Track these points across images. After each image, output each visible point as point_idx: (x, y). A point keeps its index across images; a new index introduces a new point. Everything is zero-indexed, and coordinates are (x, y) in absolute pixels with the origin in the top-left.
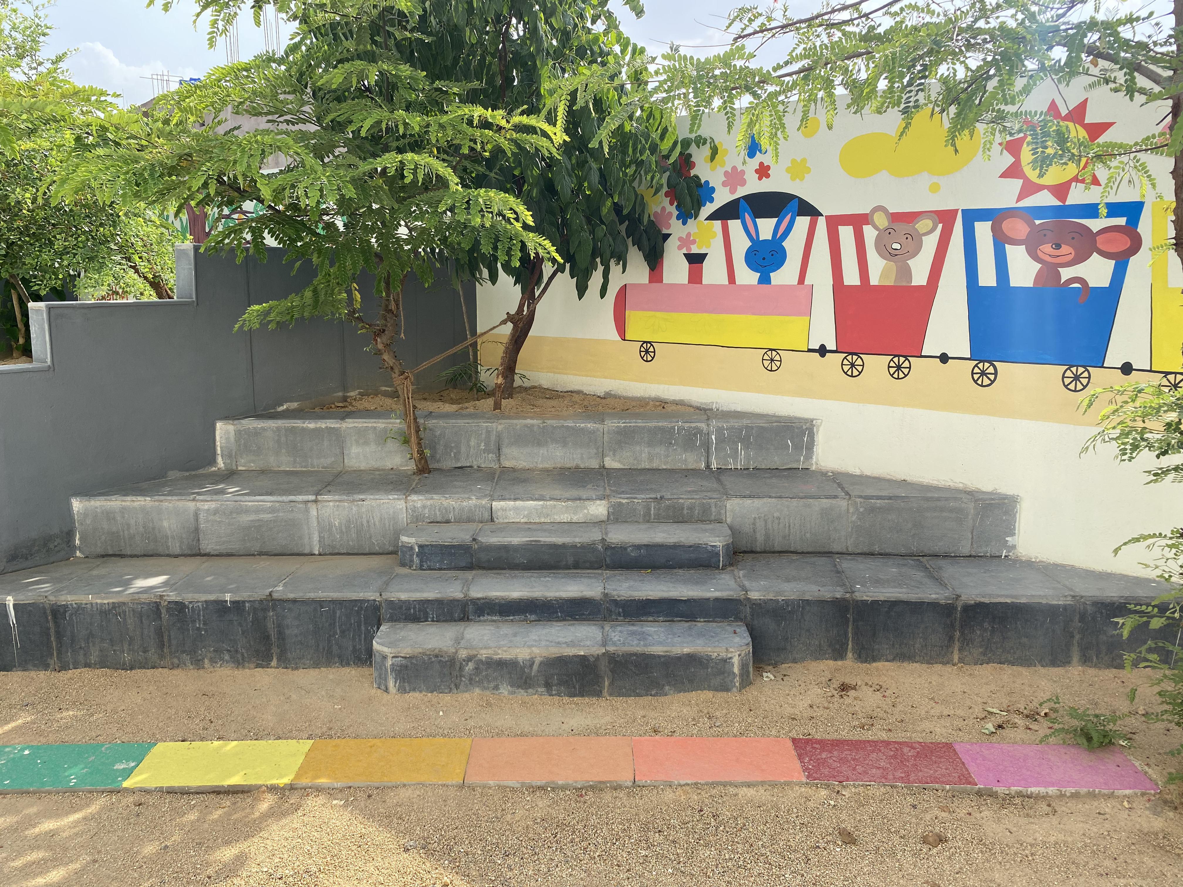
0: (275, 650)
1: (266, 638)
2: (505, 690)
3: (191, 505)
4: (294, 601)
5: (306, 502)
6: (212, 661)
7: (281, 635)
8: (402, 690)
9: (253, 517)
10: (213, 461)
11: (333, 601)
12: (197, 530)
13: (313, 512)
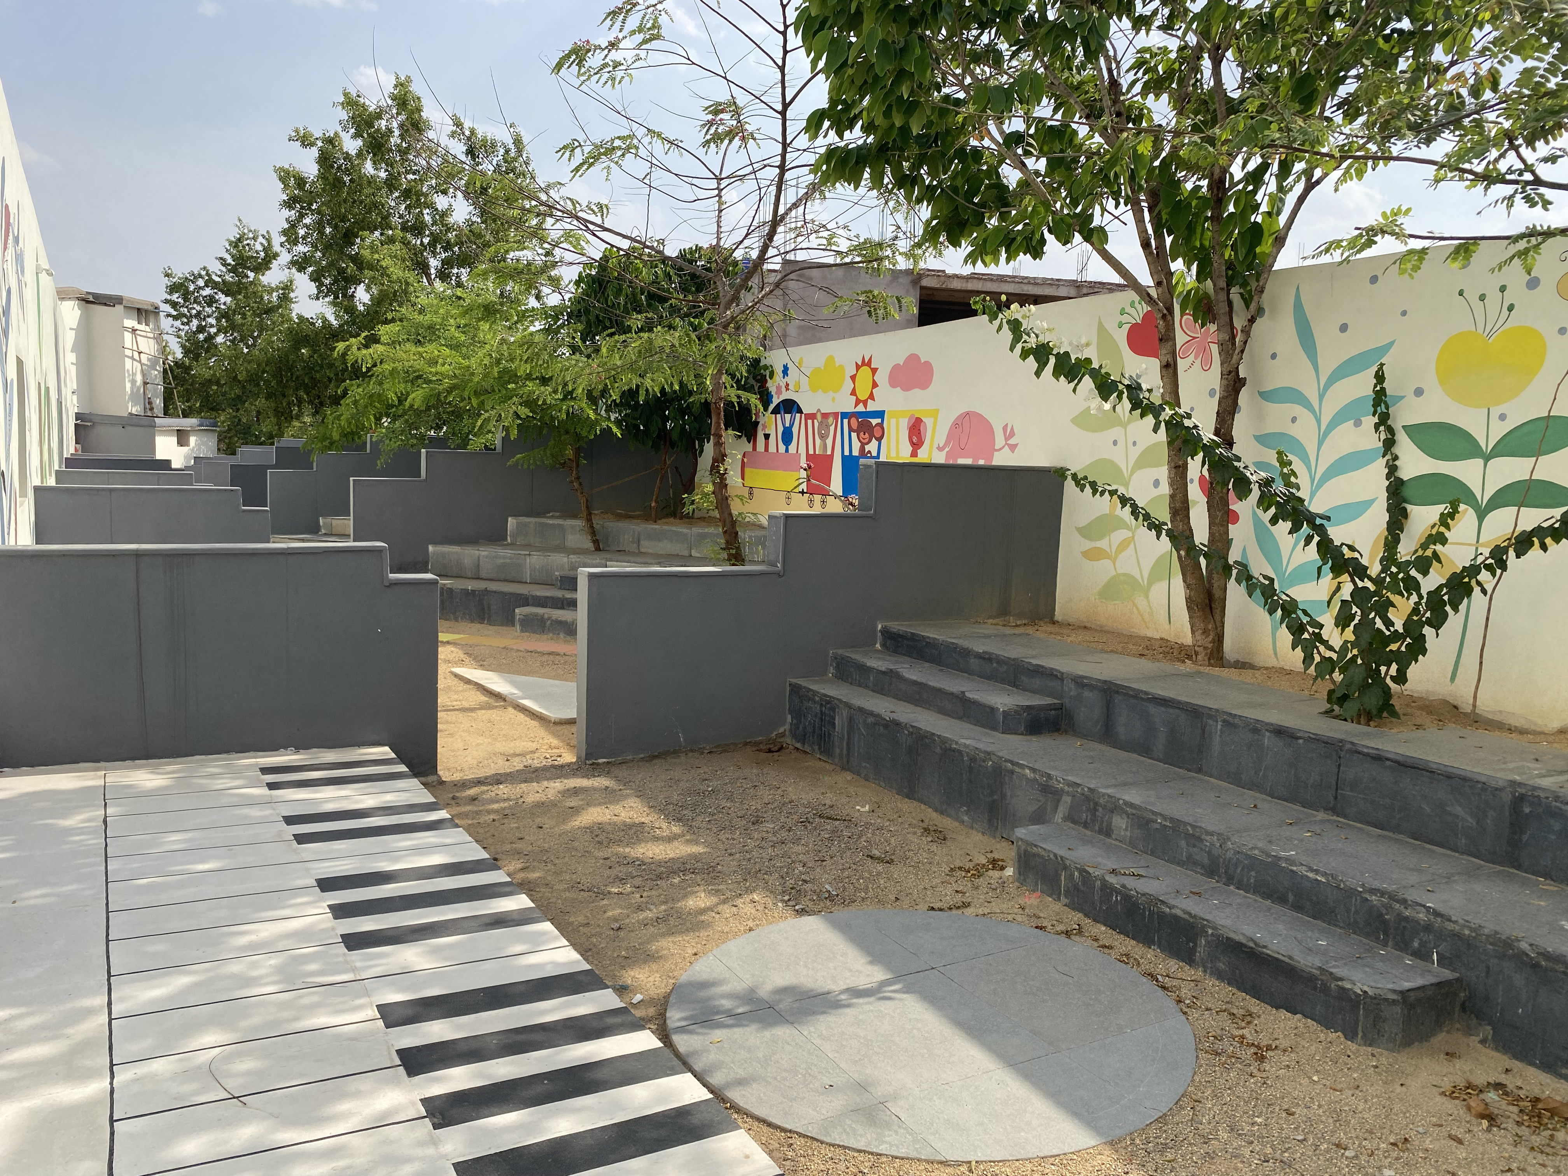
0: (486, 616)
1: (483, 609)
2: (562, 635)
3: (477, 552)
4: (495, 592)
5: (525, 555)
6: (462, 619)
7: (489, 608)
8: (522, 631)
9: (502, 561)
10: (506, 539)
11: (510, 594)
12: (478, 565)
13: (528, 561)
